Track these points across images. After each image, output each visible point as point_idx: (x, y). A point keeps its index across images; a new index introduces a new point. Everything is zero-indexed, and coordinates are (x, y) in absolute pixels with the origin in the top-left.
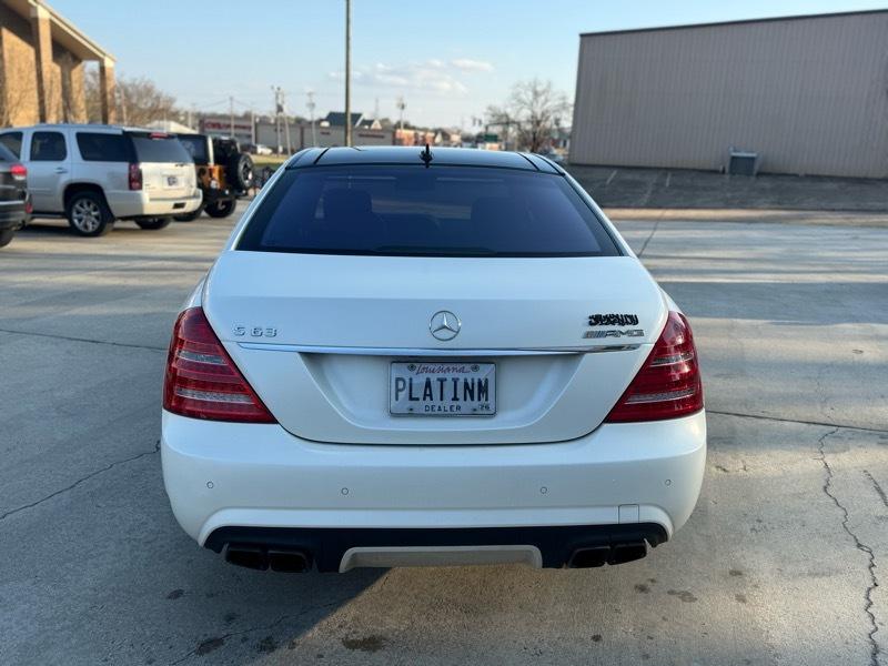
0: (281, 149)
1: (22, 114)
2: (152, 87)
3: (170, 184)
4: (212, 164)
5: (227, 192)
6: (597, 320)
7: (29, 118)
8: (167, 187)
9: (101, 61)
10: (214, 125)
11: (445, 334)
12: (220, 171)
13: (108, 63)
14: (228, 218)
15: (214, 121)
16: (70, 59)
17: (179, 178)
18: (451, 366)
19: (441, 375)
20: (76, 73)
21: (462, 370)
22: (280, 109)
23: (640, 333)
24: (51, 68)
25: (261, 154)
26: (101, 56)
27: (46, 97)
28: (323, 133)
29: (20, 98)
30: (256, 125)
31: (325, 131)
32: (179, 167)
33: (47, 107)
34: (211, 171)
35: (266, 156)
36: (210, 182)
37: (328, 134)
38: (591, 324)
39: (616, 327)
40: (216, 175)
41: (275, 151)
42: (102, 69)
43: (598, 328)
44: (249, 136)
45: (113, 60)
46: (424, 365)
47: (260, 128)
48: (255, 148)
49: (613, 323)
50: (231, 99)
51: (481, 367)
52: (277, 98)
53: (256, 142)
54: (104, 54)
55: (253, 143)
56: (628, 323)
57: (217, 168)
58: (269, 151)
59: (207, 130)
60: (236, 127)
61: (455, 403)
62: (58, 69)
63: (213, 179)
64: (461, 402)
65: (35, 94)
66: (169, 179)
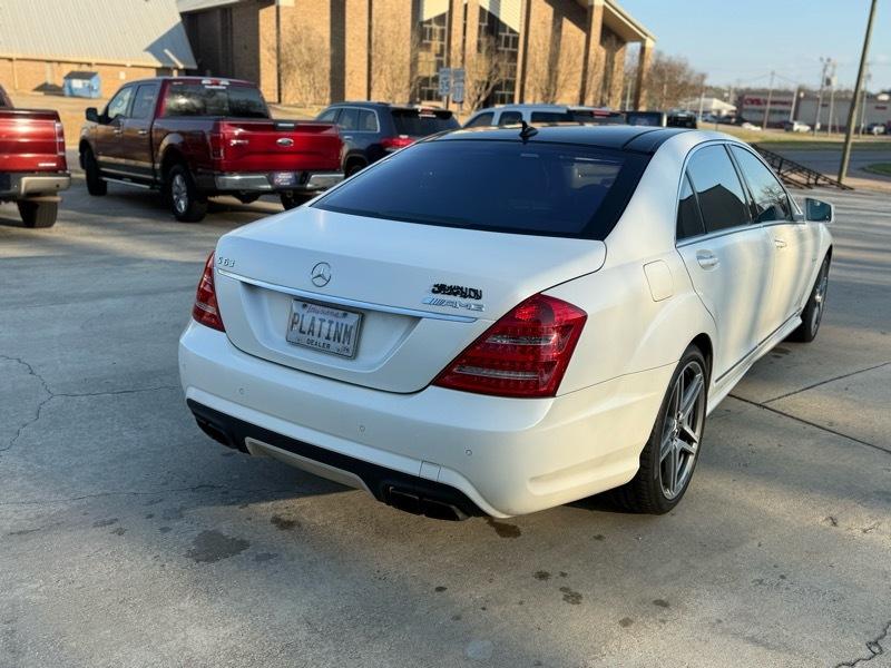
0: (818, 126)
1: (565, 95)
2: (686, 65)
6: (441, 289)
7: (572, 98)
9: (642, 41)
10: (753, 102)
11: (320, 281)
13: (649, 44)
15: (754, 97)
16: (614, 42)
18: (331, 310)
19: (322, 317)
20: (618, 55)
21: (336, 315)
22: (828, 82)
23: (479, 308)
24: (598, 51)
25: (798, 131)
26: (644, 36)
27: (589, 79)
28: (877, 108)
29: (565, 80)
30: (799, 99)
31: (880, 105)
33: (588, 88)
35: (803, 134)
37: (884, 108)
38: (434, 291)
39: (458, 299)
41: (813, 127)
42: (643, 50)
43: (440, 296)
44: (789, 112)
45: (654, 40)
46: (314, 306)
47: (802, 103)
48: (792, 124)
49: (455, 294)
50: (773, 73)
51: (350, 314)
52: (825, 70)
53: (795, 119)
54: (646, 35)
55: (791, 120)
56: (470, 297)
58: (807, 128)
59: (745, 106)
60: (773, 103)
61: (327, 341)
62: (603, 52)
64: (330, 342)
65: (579, 76)
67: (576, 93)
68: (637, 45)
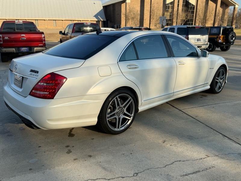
1: (209, 22)
3: (198, 41)
4: (221, 35)
5: (224, 43)
6: (32, 71)
8: (196, 41)
12: (223, 37)
13: (236, 6)
14: (227, 51)
17: (201, 39)
29: (209, 18)
32: (202, 36)
33: (216, 20)
34: (220, 37)
36: (219, 40)
38: (30, 71)
40: (221, 39)
42: (234, 8)
45: (238, 5)
49: (34, 72)
54: (236, 4)
57: (222, 36)
62: (221, 10)
63: (220, 39)
65: (213, 17)
66: (197, 39)
67: (212, 22)
68: (233, 7)
